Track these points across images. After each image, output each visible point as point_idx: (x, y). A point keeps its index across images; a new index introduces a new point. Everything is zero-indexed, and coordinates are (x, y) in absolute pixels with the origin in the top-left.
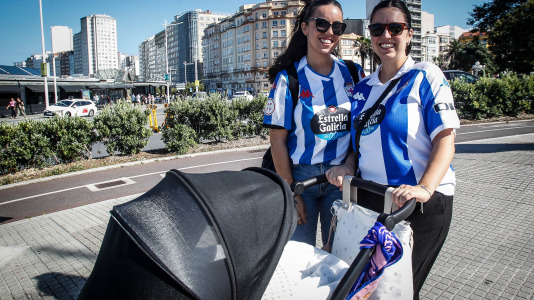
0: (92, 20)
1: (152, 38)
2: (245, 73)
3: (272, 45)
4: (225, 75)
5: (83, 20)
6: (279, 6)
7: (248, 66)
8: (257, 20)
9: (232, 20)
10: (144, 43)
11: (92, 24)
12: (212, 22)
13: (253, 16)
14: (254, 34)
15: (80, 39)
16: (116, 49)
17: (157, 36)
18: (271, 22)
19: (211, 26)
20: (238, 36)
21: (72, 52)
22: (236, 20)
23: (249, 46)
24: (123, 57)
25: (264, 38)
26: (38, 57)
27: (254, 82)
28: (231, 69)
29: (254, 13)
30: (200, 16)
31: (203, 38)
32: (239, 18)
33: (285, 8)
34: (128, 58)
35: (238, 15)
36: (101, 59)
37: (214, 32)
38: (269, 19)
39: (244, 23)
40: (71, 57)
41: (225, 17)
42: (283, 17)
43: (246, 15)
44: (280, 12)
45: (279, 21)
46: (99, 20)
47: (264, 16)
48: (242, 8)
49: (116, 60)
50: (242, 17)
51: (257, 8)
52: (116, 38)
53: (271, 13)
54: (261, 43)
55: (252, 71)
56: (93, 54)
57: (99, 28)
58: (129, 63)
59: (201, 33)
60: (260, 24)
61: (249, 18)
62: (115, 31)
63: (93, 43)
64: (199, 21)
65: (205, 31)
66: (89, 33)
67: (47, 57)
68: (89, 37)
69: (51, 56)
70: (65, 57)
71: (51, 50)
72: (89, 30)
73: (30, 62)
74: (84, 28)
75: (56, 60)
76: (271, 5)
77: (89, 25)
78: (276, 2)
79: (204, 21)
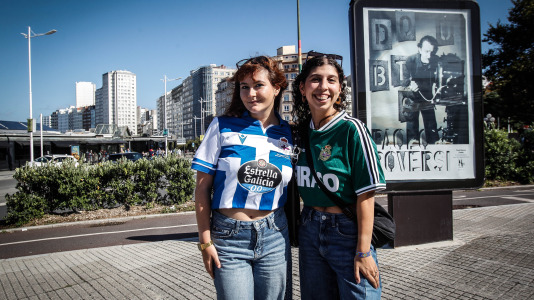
0: (113, 76)
1: (169, 93)
5: (105, 76)
6: (290, 59)
10: (161, 98)
11: (113, 79)
12: (225, 76)
15: (101, 94)
16: (135, 104)
17: (174, 91)
19: (223, 81)
21: (94, 107)
24: (143, 111)
26: (62, 111)
30: (214, 70)
31: (217, 93)
33: (296, 62)
34: (147, 112)
36: (120, 114)
37: (227, 87)
40: (93, 112)
42: (294, 71)
44: (291, 66)
45: (289, 74)
46: (119, 76)
49: (135, 114)
52: (135, 93)
56: (114, 108)
57: (119, 83)
58: (148, 117)
59: (215, 88)
62: (135, 86)
63: (113, 98)
64: (214, 76)
65: (219, 86)
66: (110, 88)
67: (70, 111)
68: (110, 92)
69: (75, 110)
70: (87, 111)
71: (75, 105)
72: (110, 85)
73: (55, 116)
74: (105, 83)
75: (79, 114)
76: (282, 58)
77: (110, 81)
78: (287, 56)
79: (217, 75)
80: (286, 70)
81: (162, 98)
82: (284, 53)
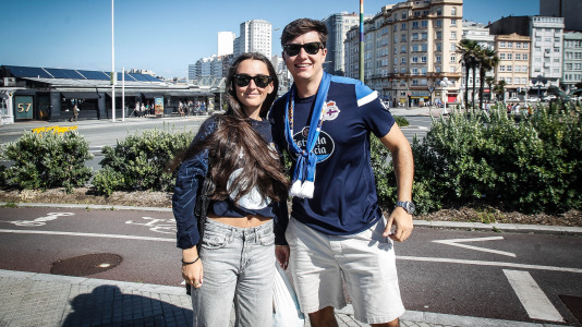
0: (250, 26)
2: (383, 79)
3: (412, 50)
5: (243, 25)
6: (421, 5)
7: (384, 72)
8: (396, 21)
9: (372, 22)
11: (250, 29)
12: (353, 24)
13: (392, 18)
14: (392, 38)
15: (238, 43)
16: (270, 53)
18: (411, 23)
19: (353, 29)
20: (378, 40)
21: (232, 56)
22: (376, 22)
23: (386, 51)
24: (280, 60)
25: (404, 41)
26: (205, 60)
27: (390, 89)
29: (393, 14)
30: (345, 18)
31: (346, 41)
32: (379, 20)
33: (428, 8)
35: (377, 17)
37: (355, 35)
38: (410, 19)
39: (383, 25)
42: (425, 17)
43: (386, 17)
44: (422, 12)
45: (420, 22)
46: (256, 26)
47: (404, 16)
50: (382, 18)
51: (396, 9)
52: (270, 42)
53: (410, 13)
54: (398, 47)
55: (389, 78)
57: (256, 33)
59: (344, 37)
60: (399, 26)
61: (388, 19)
62: (270, 35)
64: (345, 24)
65: (347, 35)
66: (247, 38)
67: (212, 59)
68: (247, 41)
69: (216, 59)
70: (226, 60)
71: (217, 54)
72: (247, 34)
73: (199, 64)
74: (243, 33)
75: (219, 62)
77: (247, 31)
79: (347, 23)
80: (416, 18)
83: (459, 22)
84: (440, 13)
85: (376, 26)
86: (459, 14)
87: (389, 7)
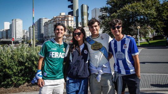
0: (15, 20)
1: (32, 26)
4: (49, 37)
5: (13, 20)
6: (63, 17)
8: (57, 21)
9: (50, 21)
13: (56, 20)
15: (11, 26)
16: (22, 29)
18: (61, 21)
19: (46, 23)
20: (52, 26)
21: (9, 30)
22: (52, 21)
28: (50, 36)
30: (43, 19)
31: (44, 26)
33: (65, 17)
34: (27, 32)
35: (52, 19)
36: (17, 32)
39: (53, 22)
40: (9, 31)
41: (49, 20)
42: (64, 20)
43: (54, 19)
44: (63, 19)
45: (63, 21)
46: (17, 20)
48: (54, 17)
49: (22, 32)
50: (53, 20)
51: (57, 17)
52: (22, 26)
53: (60, 19)
56: (15, 30)
57: (17, 23)
62: (22, 24)
63: (15, 27)
65: (44, 24)
66: (14, 24)
67: (2, 31)
69: (3, 30)
70: (7, 31)
71: (4, 29)
75: (5, 32)
76: (61, 16)
77: (14, 22)
78: (62, 16)
79: (44, 21)
80: (62, 20)
81: (30, 27)
82: (62, 15)
83: (73, 22)
84: (68, 19)
85: (52, 22)
86: (73, 19)
87: (55, 17)
